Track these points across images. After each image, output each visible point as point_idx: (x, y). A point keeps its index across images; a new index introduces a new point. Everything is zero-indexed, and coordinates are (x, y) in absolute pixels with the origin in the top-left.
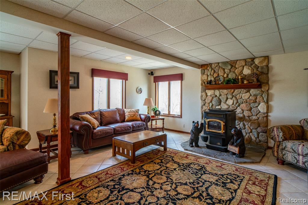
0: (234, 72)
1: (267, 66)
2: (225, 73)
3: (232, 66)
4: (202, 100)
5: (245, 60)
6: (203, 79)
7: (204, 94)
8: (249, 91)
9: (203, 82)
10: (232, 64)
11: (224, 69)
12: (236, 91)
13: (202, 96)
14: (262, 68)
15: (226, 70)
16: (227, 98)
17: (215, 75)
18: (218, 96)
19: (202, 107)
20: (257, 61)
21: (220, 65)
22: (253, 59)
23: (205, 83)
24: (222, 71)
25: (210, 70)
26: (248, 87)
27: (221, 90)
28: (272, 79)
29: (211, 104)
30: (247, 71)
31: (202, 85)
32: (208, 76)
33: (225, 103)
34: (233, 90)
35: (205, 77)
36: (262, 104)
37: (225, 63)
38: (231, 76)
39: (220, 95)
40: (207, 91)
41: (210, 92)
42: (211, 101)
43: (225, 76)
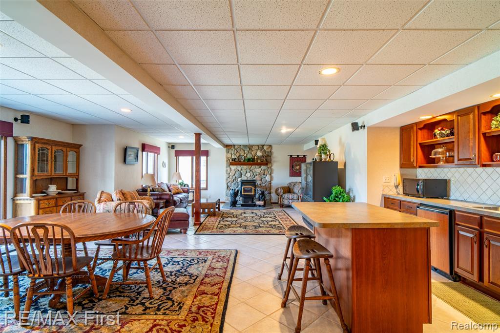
0: (251, 153)
1: (271, 151)
2: (245, 153)
3: (250, 149)
4: (227, 173)
5: (258, 146)
6: (228, 156)
7: (229, 169)
8: (260, 167)
9: (228, 159)
10: (250, 147)
11: (244, 151)
12: (253, 167)
13: (227, 170)
14: (268, 152)
15: (246, 152)
16: (247, 172)
17: (238, 155)
18: (240, 170)
19: (227, 180)
20: (265, 148)
21: (241, 147)
22: (263, 146)
23: (229, 159)
24: (243, 151)
25: (234, 150)
26: (260, 164)
27: (242, 166)
28: (273, 160)
29: (234, 177)
30: (259, 154)
31: (227, 161)
32: (232, 154)
33: (245, 175)
34: (250, 166)
35: (229, 155)
36: (268, 176)
37: (245, 146)
38: (249, 156)
39: (241, 170)
40: (231, 166)
41: (233, 167)
42: (235, 175)
43: (245, 155)
